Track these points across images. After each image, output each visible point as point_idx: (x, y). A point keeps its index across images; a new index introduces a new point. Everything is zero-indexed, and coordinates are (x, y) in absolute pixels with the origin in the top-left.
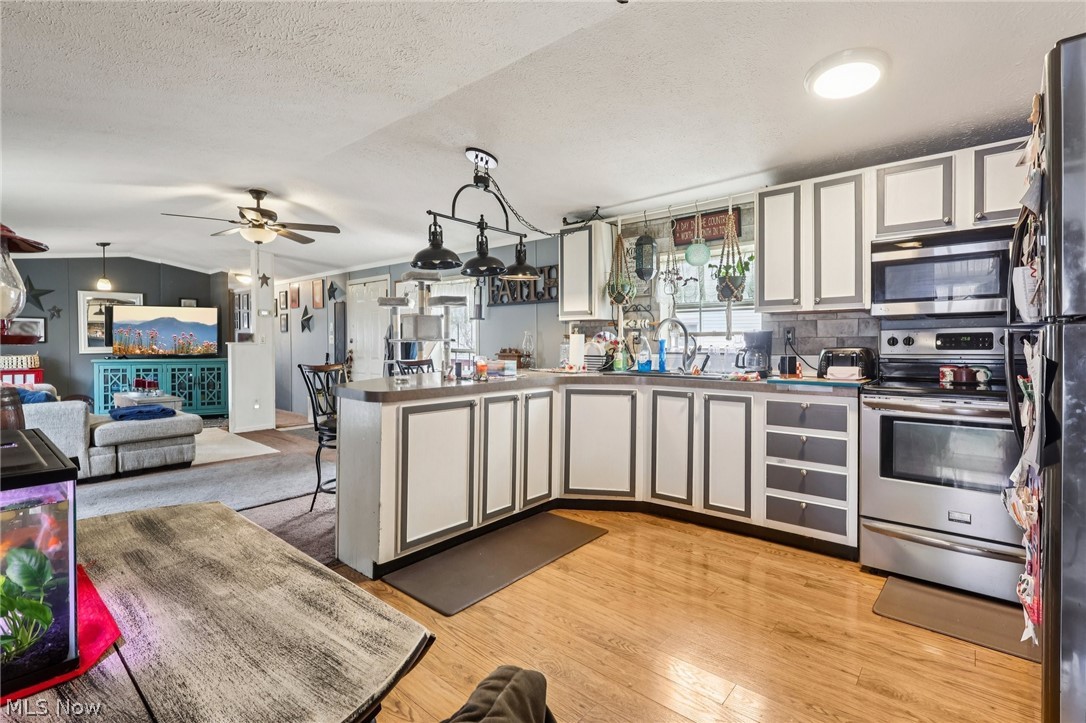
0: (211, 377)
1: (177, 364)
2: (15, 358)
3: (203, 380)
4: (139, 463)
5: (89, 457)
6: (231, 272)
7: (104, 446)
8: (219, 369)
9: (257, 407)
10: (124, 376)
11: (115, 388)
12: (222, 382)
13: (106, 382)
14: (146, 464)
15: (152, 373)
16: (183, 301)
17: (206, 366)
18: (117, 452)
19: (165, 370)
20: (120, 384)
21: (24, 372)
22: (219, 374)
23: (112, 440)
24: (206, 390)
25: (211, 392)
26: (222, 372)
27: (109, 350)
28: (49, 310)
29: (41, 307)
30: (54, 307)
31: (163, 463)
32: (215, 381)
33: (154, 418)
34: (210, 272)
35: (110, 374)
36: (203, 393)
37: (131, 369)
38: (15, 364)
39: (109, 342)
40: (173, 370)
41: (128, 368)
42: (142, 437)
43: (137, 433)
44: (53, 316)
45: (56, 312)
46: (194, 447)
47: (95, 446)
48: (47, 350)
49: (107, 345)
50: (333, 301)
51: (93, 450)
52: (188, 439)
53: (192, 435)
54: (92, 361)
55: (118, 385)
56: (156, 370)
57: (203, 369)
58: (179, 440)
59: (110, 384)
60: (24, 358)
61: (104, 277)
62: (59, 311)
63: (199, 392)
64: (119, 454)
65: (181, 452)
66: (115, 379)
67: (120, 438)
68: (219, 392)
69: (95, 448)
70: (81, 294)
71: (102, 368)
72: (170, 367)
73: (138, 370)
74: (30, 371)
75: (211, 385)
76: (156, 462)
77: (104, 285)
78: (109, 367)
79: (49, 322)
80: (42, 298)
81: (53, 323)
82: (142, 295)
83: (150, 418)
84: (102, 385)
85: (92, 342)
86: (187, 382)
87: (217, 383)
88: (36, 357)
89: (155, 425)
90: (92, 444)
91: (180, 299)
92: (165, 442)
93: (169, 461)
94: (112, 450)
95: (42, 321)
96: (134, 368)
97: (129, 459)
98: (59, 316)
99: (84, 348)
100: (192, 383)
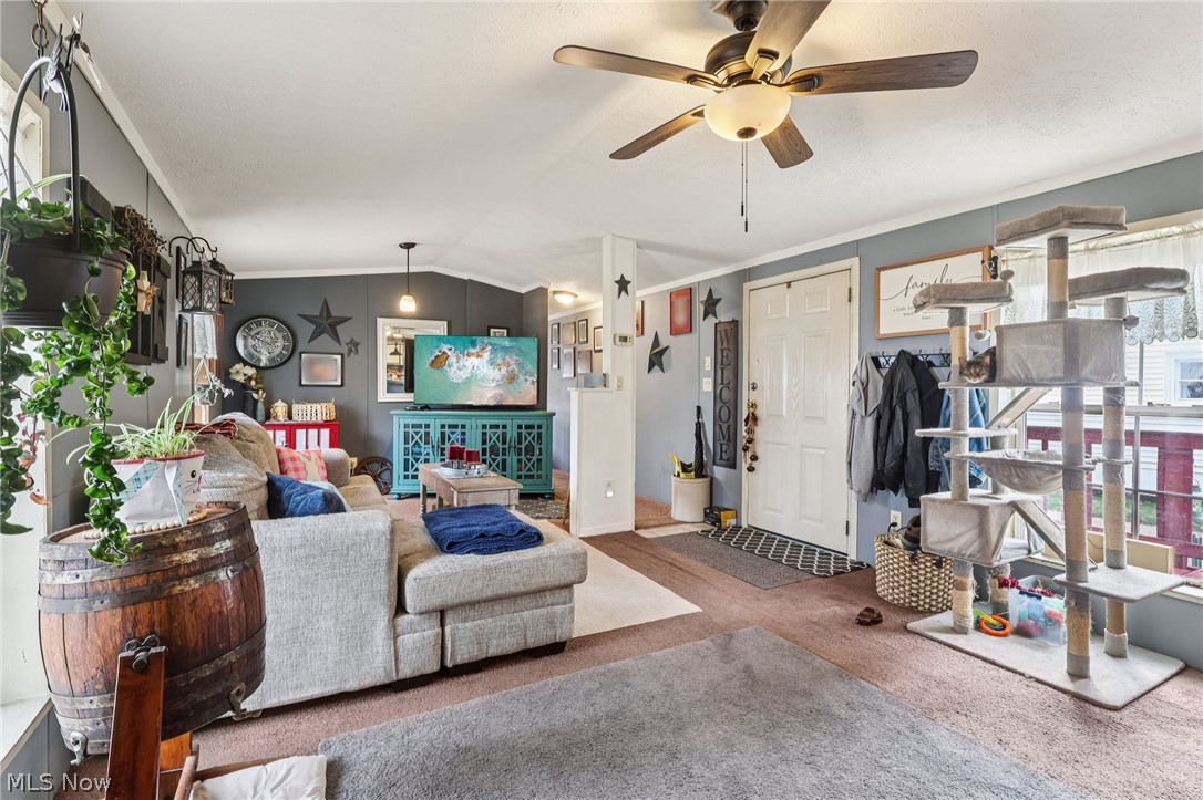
0: (530, 438)
1: (491, 419)
2: (309, 406)
3: (520, 443)
4: (480, 649)
5: (396, 637)
6: (551, 289)
7: (421, 613)
8: (540, 427)
9: (610, 494)
10: (427, 434)
11: (416, 450)
12: (543, 446)
13: (406, 442)
14: (493, 651)
15: (459, 430)
16: (492, 330)
17: (524, 422)
18: (442, 625)
19: (474, 426)
20: (422, 444)
21: (318, 426)
22: (540, 435)
23: (436, 601)
24: (523, 457)
25: (529, 460)
26: (543, 431)
27: (409, 397)
28: (347, 344)
29: (337, 339)
30: (352, 340)
31: (522, 647)
32: (535, 444)
33: (506, 550)
34: (523, 290)
35: (411, 431)
36: (519, 461)
37: (435, 423)
38: (309, 415)
39: (410, 387)
40: (484, 427)
41: (431, 422)
42: (488, 593)
43: (479, 584)
44: (350, 351)
45: (354, 346)
46: (572, 611)
47: (406, 612)
48: (344, 396)
49: (407, 391)
50: (712, 320)
51: (403, 620)
52: (564, 594)
53: (568, 586)
54: (392, 412)
55: (419, 446)
56: (463, 427)
57: (520, 427)
58: (549, 598)
59: (411, 444)
60: (319, 406)
61: (408, 293)
62: (356, 345)
63: (515, 458)
64: (448, 629)
65: (551, 622)
66: (417, 438)
67: (448, 596)
68: (539, 461)
69: (406, 617)
70: (380, 321)
71: (402, 422)
72: (480, 423)
73: (443, 426)
74: (325, 425)
75: (530, 450)
76: (510, 644)
77: (407, 304)
78: (411, 421)
79: (346, 359)
80: (339, 328)
81: (351, 360)
82: (446, 323)
83: (500, 550)
84: (402, 446)
85: (391, 386)
86: (500, 445)
87: (537, 447)
88: (332, 406)
89: (509, 565)
90: (400, 608)
91: (489, 328)
92: (525, 601)
93: (532, 643)
94: (435, 620)
95: (339, 357)
96: (439, 422)
97: (466, 640)
98: (357, 352)
99: (383, 396)
100: (507, 446)
